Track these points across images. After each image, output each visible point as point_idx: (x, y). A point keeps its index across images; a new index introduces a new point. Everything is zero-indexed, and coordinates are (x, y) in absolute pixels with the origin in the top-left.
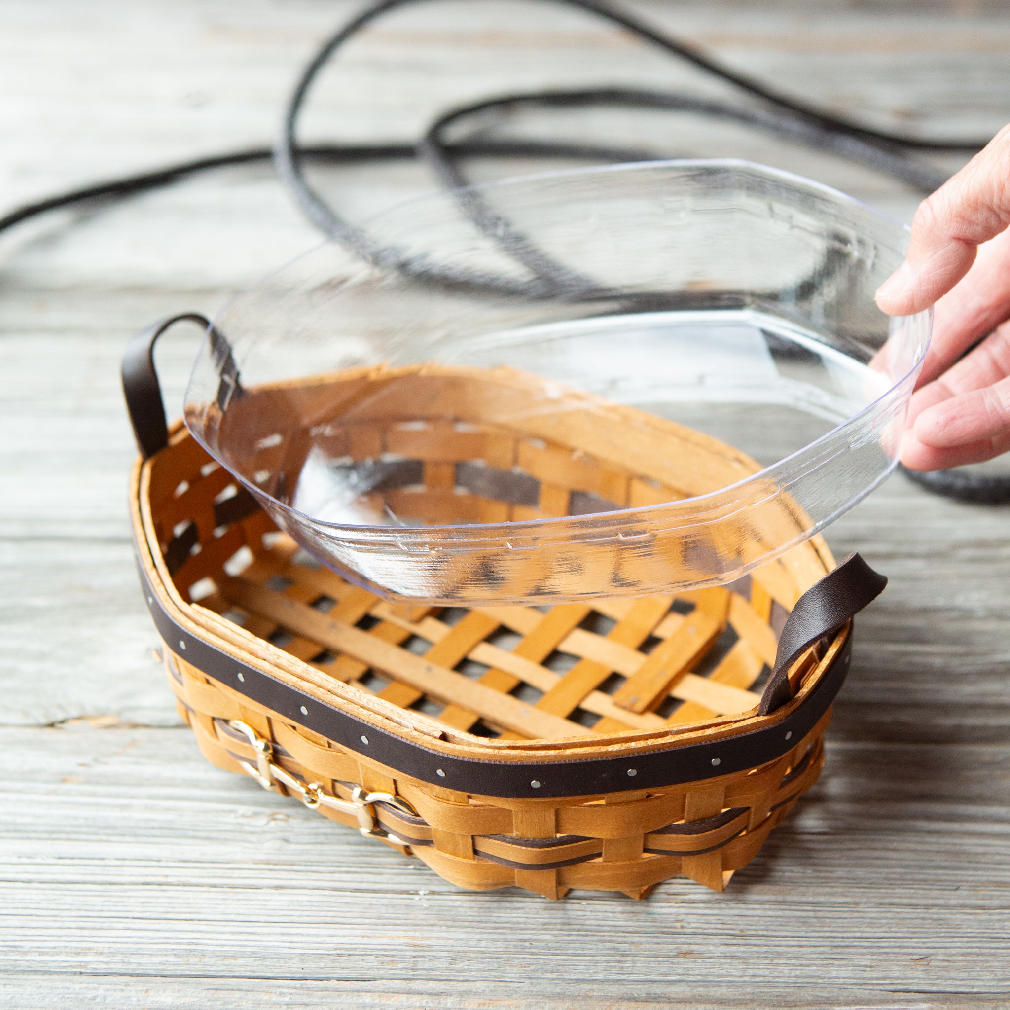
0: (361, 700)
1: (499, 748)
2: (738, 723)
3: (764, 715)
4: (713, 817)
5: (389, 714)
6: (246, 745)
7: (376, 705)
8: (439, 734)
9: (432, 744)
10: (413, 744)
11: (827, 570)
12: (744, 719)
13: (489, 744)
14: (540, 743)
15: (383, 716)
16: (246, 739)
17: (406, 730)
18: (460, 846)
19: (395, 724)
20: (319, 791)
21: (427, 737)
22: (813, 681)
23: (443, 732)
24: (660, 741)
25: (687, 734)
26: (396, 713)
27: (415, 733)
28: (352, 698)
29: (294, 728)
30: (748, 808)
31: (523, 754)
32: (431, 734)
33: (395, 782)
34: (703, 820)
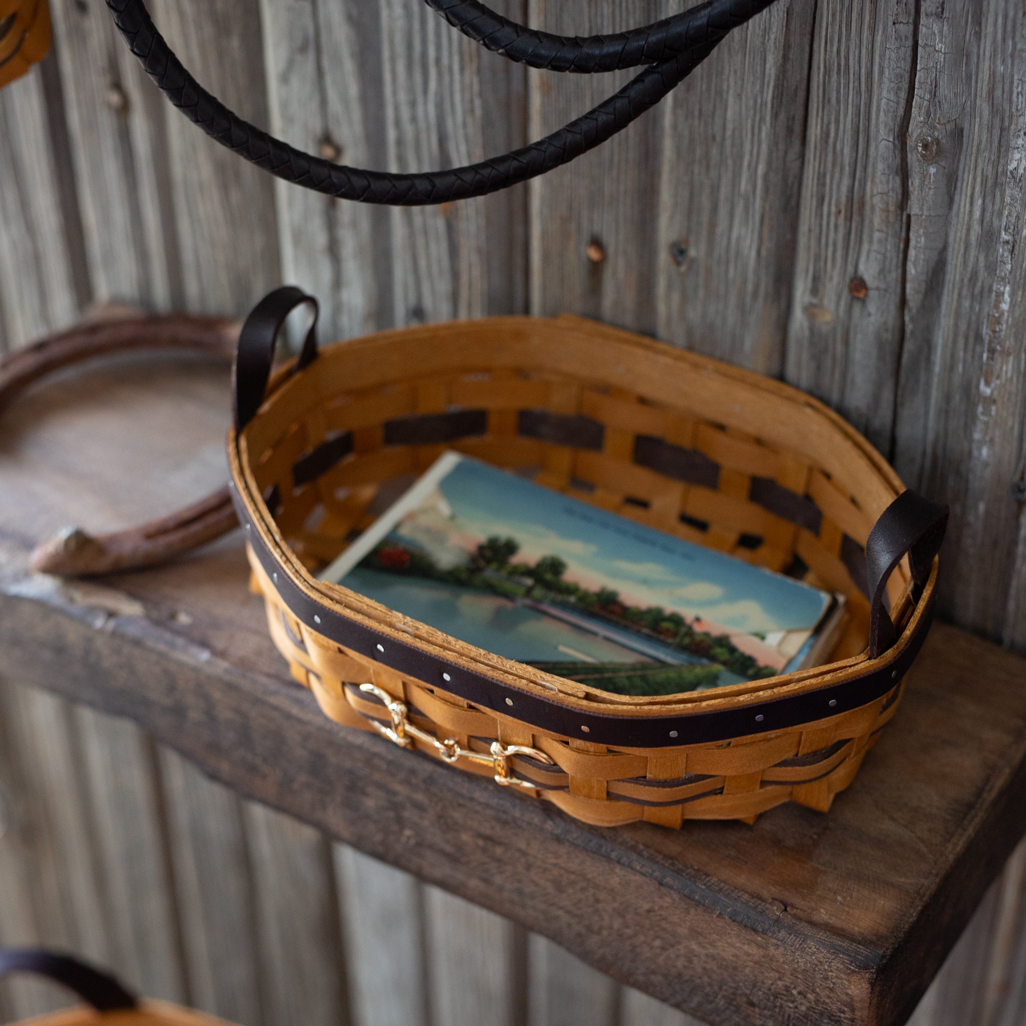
0: (504, 666)
1: (640, 704)
2: (852, 668)
3: (875, 659)
4: (823, 749)
5: (533, 678)
6: (379, 706)
7: (519, 670)
8: (582, 695)
9: (578, 704)
10: (560, 705)
11: (896, 492)
12: (857, 664)
13: (631, 701)
14: (677, 698)
15: (527, 679)
16: (379, 701)
17: (553, 692)
18: (595, 789)
19: (540, 687)
20: (456, 746)
21: (573, 698)
22: (914, 622)
23: (586, 692)
24: (785, 689)
25: (808, 681)
26: (539, 677)
27: (561, 695)
28: (495, 665)
29: (432, 691)
30: (852, 739)
31: (664, 709)
32: (576, 695)
33: (533, 736)
34: (815, 753)
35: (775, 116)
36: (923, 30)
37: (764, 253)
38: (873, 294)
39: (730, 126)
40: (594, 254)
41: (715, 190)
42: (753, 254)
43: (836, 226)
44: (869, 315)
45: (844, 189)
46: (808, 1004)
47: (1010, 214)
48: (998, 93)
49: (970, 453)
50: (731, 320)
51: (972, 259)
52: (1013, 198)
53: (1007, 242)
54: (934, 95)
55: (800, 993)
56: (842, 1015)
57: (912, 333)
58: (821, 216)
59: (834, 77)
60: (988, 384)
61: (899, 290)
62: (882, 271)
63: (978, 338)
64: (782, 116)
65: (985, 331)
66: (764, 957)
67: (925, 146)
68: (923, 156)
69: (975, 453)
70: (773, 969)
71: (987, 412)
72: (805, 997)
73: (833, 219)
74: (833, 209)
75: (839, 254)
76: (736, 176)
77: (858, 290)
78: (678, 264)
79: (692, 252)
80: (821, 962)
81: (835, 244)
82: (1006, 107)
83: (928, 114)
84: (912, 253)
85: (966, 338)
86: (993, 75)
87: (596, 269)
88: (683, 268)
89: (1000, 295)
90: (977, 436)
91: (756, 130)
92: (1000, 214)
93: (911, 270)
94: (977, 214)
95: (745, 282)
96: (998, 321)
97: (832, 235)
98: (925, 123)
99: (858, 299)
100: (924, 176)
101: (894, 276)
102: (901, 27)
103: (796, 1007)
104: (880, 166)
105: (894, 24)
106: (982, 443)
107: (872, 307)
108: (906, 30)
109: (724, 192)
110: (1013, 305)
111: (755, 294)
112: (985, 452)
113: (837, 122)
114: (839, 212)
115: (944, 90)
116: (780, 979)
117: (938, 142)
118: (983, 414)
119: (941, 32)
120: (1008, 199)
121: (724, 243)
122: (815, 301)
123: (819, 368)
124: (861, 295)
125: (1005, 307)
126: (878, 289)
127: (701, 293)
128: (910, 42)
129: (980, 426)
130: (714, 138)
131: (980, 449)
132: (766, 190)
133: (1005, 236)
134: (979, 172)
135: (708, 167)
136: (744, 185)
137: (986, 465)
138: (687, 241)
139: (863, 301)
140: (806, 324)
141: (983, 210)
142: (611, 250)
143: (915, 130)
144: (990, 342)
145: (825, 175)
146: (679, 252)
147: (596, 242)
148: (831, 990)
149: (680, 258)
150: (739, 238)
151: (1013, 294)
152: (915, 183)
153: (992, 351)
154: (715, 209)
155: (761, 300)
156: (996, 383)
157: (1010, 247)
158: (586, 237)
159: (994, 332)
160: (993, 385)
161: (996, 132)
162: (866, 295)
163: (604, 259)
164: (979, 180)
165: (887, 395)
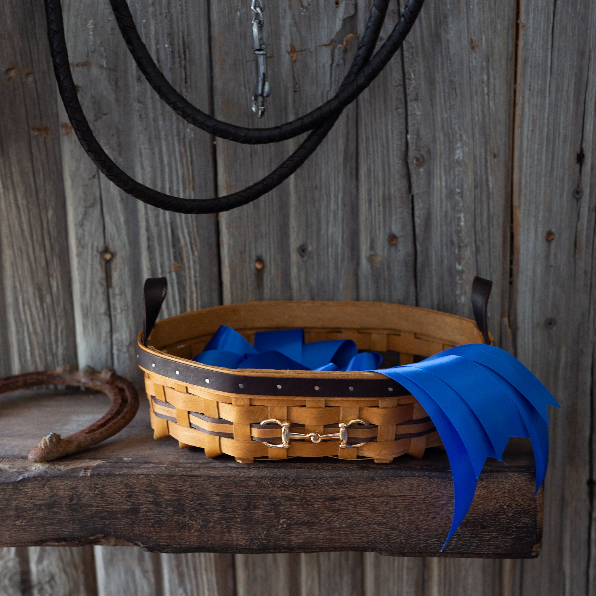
35: (345, 168)
36: (409, 108)
37: (345, 237)
38: (400, 240)
39: (323, 180)
40: (259, 266)
41: (318, 213)
42: (340, 239)
43: (379, 212)
44: (399, 250)
45: (381, 194)
46: (512, 511)
47: (459, 179)
48: (446, 126)
49: (456, 302)
50: (332, 277)
51: (444, 206)
52: (459, 172)
53: (459, 193)
54: (418, 135)
55: (507, 506)
56: (530, 507)
57: (421, 251)
58: (371, 209)
59: (371, 142)
60: (460, 264)
61: (412, 234)
62: (403, 227)
63: (452, 243)
64: (348, 167)
65: (455, 239)
66: (488, 493)
67: (417, 160)
68: (417, 165)
69: (458, 301)
70: (493, 499)
71: (461, 279)
72: (511, 507)
73: (377, 209)
74: (377, 204)
75: (382, 225)
76: (329, 203)
77: (393, 240)
78: (303, 257)
79: (310, 249)
80: (516, 481)
81: (379, 221)
82: (450, 131)
83: (417, 145)
84: (417, 212)
85: (447, 245)
86: (442, 119)
87: (259, 274)
88: (305, 258)
89: (459, 219)
90: (458, 292)
91: (336, 178)
92: (454, 181)
93: (417, 221)
94: (444, 184)
95: (337, 255)
96: (460, 232)
97: (377, 217)
98: (416, 149)
99: (393, 245)
100: (418, 174)
101: (409, 227)
102: (399, 110)
103: (507, 516)
104: (397, 177)
105: (396, 109)
106: (460, 295)
107: (400, 246)
108: (402, 110)
109: (323, 212)
110: (466, 222)
111: (343, 260)
112: (463, 299)
113: (374, 162)
114: (379, 205)
115: (423, 132)
116: (497, 503)
117: (422, 156)
118: (460, 280)
119: (418, 106)
120: (457, 173)
121: (325, 237)
122: (372, 253)
123: (377, 287)
124: (394, 242)
125: (462, 224)
126: (402, 236)
127: (316, 268)
128: (404, 116)
129: (459, 287)
130: (316, 187)
131: (460, 299)
132: (344, 205)
133: (458, 190)
134: (442, 164)
135: (314, 202)
136: (332, 206)
137: (464, 305)
138: (306, 244)
139: (396, 245)
140: (369, 267)
141: (446, 181)
142: (267, 262)
143: (411, 154)
144: (458, 243)
145: (371, 190)
146: (302, 250)
147: (259, 260)
148: (523, 495)
149: (303, 254)
150: (332, 234)
151: (465, 217)
152: (414, 178)
153: (459, 247)
154: (319, 222)
155: (346, 262)
156: (463, 262)
157: (460, 195)
158: (254, 258)
159: (459, 237)
160: (462, 264)
161: (447, 144)
162: (397, 242)
163: (263, 268)
164: (443, 168)
165: (412, 289)
